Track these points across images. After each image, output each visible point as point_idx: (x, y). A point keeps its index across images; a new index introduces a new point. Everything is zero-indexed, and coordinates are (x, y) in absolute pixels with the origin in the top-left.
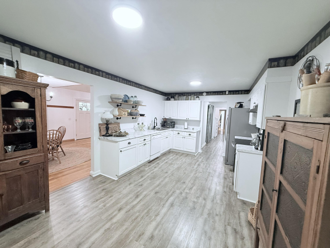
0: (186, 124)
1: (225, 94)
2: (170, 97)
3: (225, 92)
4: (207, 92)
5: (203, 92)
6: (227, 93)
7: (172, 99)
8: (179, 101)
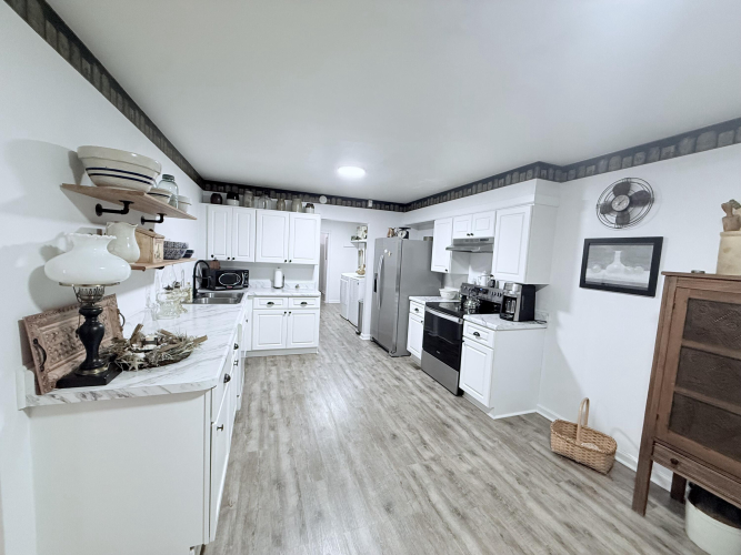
0: (279, 275)
1: (366, 207)
2: (224, 195)
3: (367, 201)
4: (329, 197)
5: (319, 196)
6: (370, 205)
7: (231, 201)
8: (261, 211)
